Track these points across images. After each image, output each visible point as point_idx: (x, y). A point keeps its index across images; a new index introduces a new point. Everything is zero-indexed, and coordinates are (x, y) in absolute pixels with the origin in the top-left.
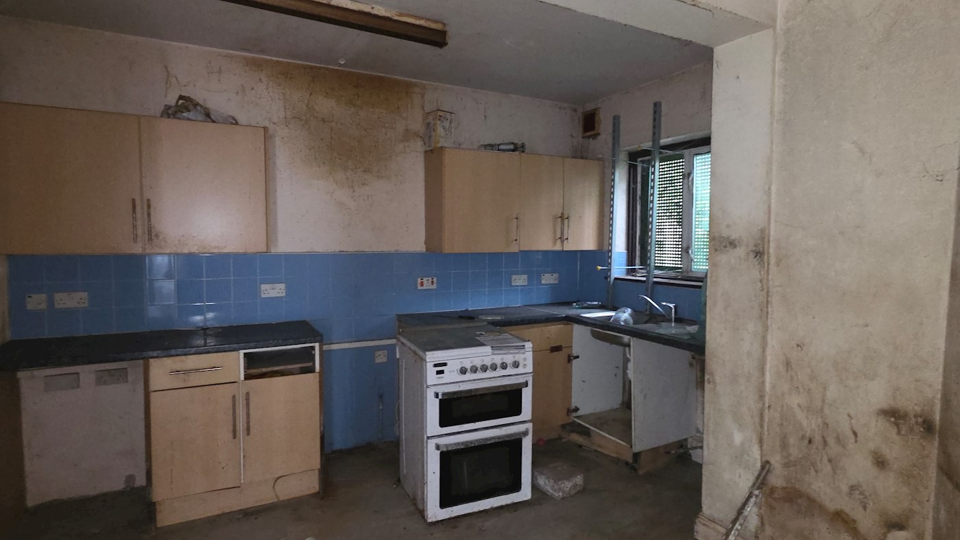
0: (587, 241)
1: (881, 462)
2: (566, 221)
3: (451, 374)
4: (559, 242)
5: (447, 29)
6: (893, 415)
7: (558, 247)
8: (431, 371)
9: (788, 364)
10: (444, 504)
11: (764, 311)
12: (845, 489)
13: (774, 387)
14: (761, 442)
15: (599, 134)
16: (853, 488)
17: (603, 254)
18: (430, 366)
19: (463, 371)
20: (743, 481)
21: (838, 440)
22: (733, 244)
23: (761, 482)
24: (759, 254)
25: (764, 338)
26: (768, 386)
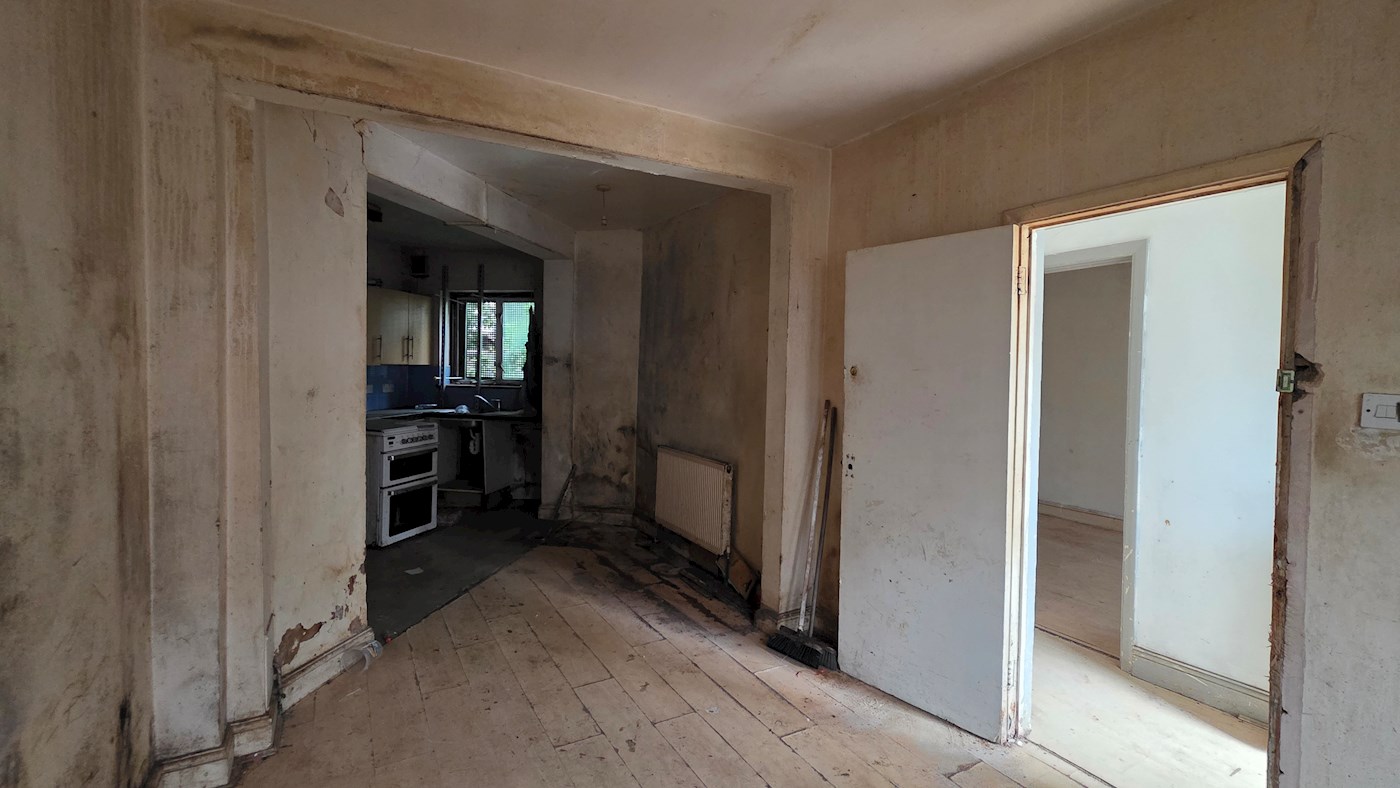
0: (422, 358)
1: (619, 450)
2: (410, 342)
3: (397, 445)
4: (406, 358)
5: (382, 211)
6: (622, 429)
7: (405, 363)
8: (386, 441)
9: (582, 416)
10: (392, 533)
11: (571, 394)
12: (606, 465)
13: (577, 428)
14: (571, 456)
15: (428, 276)
16: (611, 463)
17: (433, 368)
18: (385, 439)
19: (404, 441)
20: (563, 477)
21: (604, 445)
22: (556, 361)
23: (572, 474)
24: (569, 365)
25: (572, 407)
26: (574, 428)
